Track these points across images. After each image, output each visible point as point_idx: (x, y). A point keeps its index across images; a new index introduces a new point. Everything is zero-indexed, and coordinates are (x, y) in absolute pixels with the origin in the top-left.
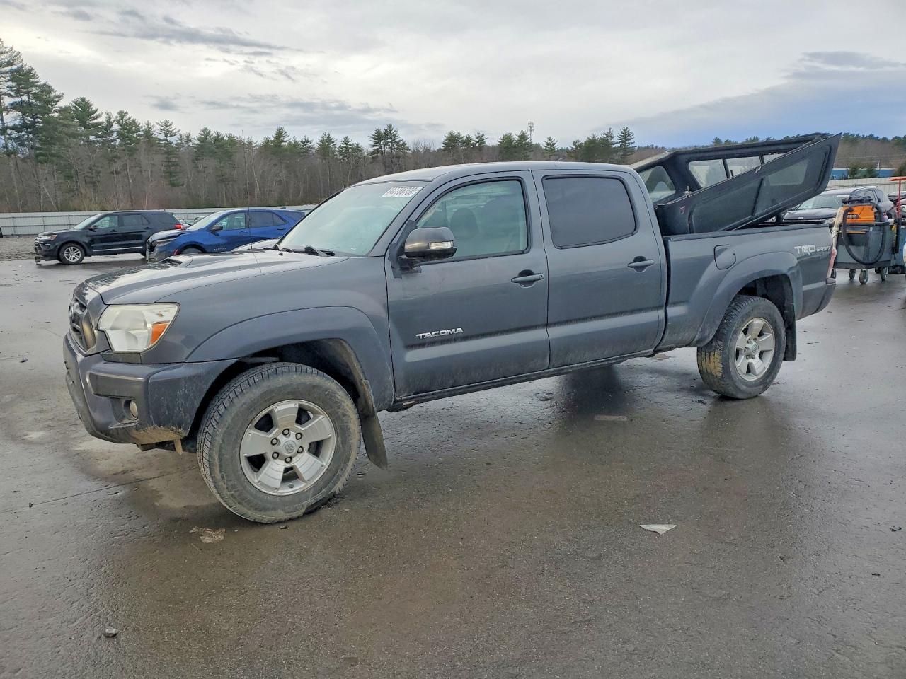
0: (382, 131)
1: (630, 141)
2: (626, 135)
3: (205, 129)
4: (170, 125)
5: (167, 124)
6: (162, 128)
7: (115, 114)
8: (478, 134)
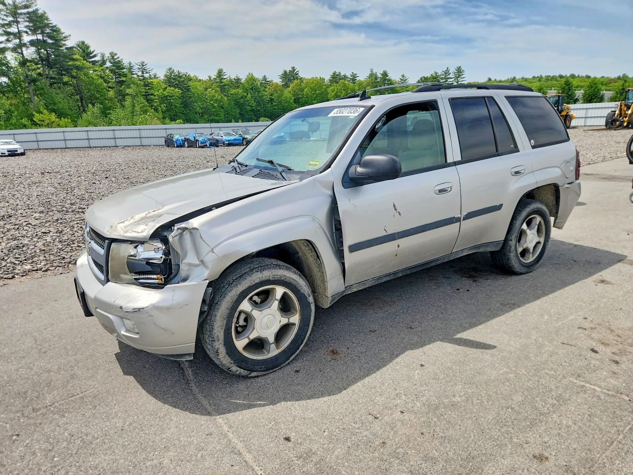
0: (288, 71)
1: (463, 76)
2: (459, 71)
3: (170, 69)
4: (146, 65)
5: (143, 64)
6: (139, 67)
7: (107, 55)
8: (353, 73)
